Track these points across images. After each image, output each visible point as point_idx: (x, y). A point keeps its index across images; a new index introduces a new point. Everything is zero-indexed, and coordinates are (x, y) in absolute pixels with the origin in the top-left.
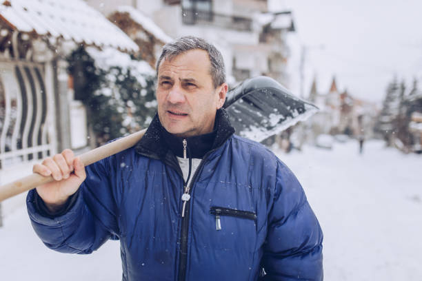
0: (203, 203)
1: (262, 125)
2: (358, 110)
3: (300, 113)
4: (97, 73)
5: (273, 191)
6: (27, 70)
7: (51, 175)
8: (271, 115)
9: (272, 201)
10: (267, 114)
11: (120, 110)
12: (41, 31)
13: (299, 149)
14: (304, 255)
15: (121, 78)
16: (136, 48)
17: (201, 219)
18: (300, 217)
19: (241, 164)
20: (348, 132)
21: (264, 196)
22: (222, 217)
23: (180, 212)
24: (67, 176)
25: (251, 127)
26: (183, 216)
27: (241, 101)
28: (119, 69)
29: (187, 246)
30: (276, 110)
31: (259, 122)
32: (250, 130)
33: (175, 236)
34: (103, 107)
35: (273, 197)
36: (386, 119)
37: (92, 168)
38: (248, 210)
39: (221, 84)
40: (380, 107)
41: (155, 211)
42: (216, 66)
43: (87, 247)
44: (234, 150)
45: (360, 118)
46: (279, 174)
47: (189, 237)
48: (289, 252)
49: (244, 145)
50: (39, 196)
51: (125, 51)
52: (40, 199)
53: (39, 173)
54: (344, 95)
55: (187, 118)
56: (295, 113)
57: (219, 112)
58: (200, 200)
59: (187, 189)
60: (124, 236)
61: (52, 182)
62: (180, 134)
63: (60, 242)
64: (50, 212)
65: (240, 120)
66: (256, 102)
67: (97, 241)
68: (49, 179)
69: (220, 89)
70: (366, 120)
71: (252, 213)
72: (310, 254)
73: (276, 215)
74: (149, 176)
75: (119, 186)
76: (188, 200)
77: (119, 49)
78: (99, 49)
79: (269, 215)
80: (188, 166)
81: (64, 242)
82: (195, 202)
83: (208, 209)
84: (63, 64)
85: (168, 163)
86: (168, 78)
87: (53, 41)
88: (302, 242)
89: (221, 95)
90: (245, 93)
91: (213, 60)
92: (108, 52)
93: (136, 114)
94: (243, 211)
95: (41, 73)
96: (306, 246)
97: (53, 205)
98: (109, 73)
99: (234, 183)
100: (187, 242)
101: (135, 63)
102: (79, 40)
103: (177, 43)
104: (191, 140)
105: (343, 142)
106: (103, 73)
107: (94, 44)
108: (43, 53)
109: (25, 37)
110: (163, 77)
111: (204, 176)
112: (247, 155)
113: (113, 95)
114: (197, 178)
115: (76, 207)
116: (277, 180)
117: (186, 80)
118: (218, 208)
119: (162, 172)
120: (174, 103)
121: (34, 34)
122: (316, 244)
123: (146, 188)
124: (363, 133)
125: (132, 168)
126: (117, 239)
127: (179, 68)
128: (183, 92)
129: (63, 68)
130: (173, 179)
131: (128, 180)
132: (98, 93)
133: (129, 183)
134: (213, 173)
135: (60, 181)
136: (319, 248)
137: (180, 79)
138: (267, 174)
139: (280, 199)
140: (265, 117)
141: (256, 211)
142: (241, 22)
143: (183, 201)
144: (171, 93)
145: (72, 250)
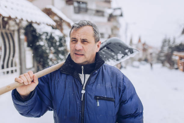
0: (91, 94)
1: (114, 59)
2: (150, 51)
3: (131, 53)
4: (37, 35)
5: (122, 89)
6: (7, 34)
7: (23, 83)
8: (118, 55)
9: (121, 93)
10: (116, 54)
11: (48, 51)
12: (13, 16)
13: (125, 68)
14: (135, 117)
15: (48, 37)
16: (54, 24)
17: (90, 101)
18: (134, 100)
19: (107, 77)
20: (146, 60)
21: (118, 91)
22: (99, 100)
23: (81, 99)
24: (30, 83)
25: (110, 60)
26: (82, 100)
27: (105, 48)
28: (47, 33)
29: (84, 114)
30: (120, 52)
31: (113, 57)
32: (109, 61)
33: (79, 109)
34: (40, 50)
35: (122, 91)
36: (162, 54)
37: (41, 79)
38: (111, 97)
39: (98, 41)
40: (159, 49)
41: (70, 98)
42: (96, 33)
43: (38, 115)
44: (104, 70)
45: (151, 54)
46: (124, 81)
47: (85, 110)
48: (129, 116)
49: (108, 68)
50: (17, 92)
51: (50, 25)
52: (18, 93)
53: (18, 82)
54: (144, 44)
55: (83, 56)
56: (129, 53)
57: (97, 54)
58: (89, 93)
59: (84, 88)
60: (55, 109)
61: (23, 85)
62: (80, 63)
63: (27, 112)
64: (22, 99)
65: (105, 56)
66: (112, 49)
67: (43, 111)
68: (22, 84)
69: (98, 43)
70: (154, 55)
71: (113, 98)
72: (138, 116)
73: (123, 99)
74: (66, 82)
75: (53, 87)
76: (84, 93)
77: (47, 24)
78: (39, 24)
79: (120, 99)
80: (84, 78)
81: (28, 112)
82: (87, 94)
83: (93, 97)
84: (22, 31)
85: (75, 76)
86: (75, 38)
87: (18, 21)
88: (134, 111)
89: (98, 46)
90: (108, 45)
91: (95, 30)
92: (42, 26)
93: (54, 53)
94: (109, 98)
95: (13, 35)
96: (136, 112)
97: (23, 96)
98: (42, 35)
99: (104, 85)
100: (84, 112)
101: (54, 31)
102: (30, 21)
103: (79, 23)
104: (85, 66)
105: (144, 64)
106: (40, 35)
107: (36, 23)
108: (13, 26)
109: (6, 19)
110: (73, 38)
111: (91, 82)
112: (110, 73)
113: (45, 45)
114: (88, 83)
115: (34, 97)
116: (123, 84)
117: (83, 39)
118: (98, 96)
119: (72, 80)
120: (78, 50)
121: (10, 18)
122: (141, 112)
123: (65, 88)
124: (152, 61)
125: (59, 79)
126: (52, 110)
127: (80, 34)
128: (82, 45)
129: (23, 33)
130: (77, 84)
131: (57, 84)
132: (38, 44)
133: (57, 85)
134: (95, 81)
135: (27, 85)
136: (142, 114)
137: (80, 39)
138: (119, 81)
139: (125, 92)
140: (116, 55)
141: (115, 97)
142: (99, 13)
143: (82, 94)
144: (76, 45)
145: (32, 116)
